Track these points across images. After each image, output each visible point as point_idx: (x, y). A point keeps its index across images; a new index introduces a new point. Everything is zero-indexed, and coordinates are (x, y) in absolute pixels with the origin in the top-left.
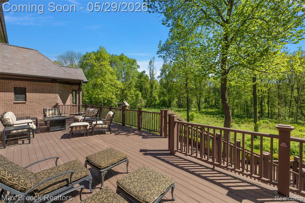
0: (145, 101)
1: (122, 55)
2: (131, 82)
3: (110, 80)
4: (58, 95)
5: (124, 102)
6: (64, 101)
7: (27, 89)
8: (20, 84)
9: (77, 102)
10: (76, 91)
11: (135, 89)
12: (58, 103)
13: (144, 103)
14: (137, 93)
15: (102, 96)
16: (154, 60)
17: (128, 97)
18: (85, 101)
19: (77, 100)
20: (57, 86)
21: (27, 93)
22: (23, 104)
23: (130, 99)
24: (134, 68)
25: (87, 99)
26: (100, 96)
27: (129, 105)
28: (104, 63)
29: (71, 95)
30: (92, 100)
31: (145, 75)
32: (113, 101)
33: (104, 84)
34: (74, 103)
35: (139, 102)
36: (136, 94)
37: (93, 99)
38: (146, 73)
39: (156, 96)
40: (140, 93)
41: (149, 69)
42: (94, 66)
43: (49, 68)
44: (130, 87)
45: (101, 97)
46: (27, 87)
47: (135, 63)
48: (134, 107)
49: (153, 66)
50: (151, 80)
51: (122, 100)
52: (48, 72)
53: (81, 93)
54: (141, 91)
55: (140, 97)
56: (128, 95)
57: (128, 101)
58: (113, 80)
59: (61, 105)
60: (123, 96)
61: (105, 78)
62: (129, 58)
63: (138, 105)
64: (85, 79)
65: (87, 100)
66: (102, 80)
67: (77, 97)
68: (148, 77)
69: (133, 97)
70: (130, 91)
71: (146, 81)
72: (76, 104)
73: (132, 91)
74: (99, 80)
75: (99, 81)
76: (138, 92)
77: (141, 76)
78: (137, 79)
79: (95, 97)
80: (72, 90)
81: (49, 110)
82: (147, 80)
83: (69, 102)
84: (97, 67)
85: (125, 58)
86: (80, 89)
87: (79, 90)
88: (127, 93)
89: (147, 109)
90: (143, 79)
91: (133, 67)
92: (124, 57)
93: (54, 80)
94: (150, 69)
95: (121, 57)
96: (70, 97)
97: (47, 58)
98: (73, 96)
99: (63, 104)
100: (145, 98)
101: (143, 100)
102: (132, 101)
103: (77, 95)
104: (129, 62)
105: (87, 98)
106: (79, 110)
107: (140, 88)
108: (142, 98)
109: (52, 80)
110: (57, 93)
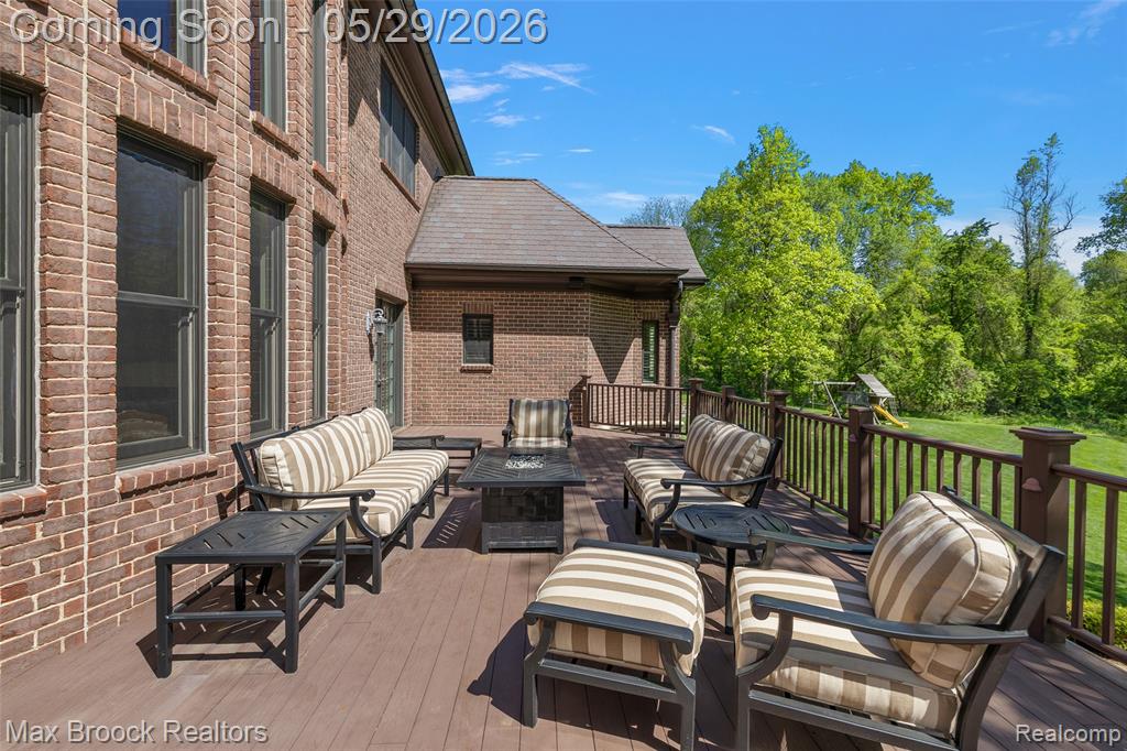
0: (989, 375)
1: (854, 166)
2: (906, 285)
3: (810, 270)
4: (589, 341)
5: (863, 377)
6: (612, 366)
7: (497, 321)
8: (477, 301)
9: (662, 371)
10: (656, 324)
11: (924, 319)
12: (588, 374)
13: (979, 387)
14: (937, 336)
15: (765, 350)
16: (1055, 150)
17: (882, 357)
18: (697, 369)
19: (662, 364)
20: (587, 303)
21: (495, 336)
22: (483, 375)
23: (897, 367)
24: (919, 219)
25: (705, 363)
26: (758, 352)
27: (890, 395)
28: (779, 195)
29: (638, 341)
30: (721, 365)
31: (990, 245)
32: (807, 373)
33: (777, 290)
34: (650, 379)
35: (948, 383)
36: (930, 341)
37: (726, 364)
38: (993, 233)
39: (1059, 351)
40: (956, 339)
41: (1019, 206)
42: (734, 216)
43: (564, 233)
44: (897, 311)
45: (760, 354)
46: (497, 312)
47: (923, 193)
48: (919, 408)
49: (1046, 188)
50: (1028, 264)
51: (850, 369)
52: (558, 248)
53: (677, 335)
54: (957, 323)
55: (956, 357)
56: (886, 346)
57: (882, 375)
58: (820, 269)
59: (597, 385)
60: (857, 352)
61: (783, 267)
62: (892, 174)
63: (942, 395)
64: (696, 271)
65: (703, 367)
66: (768, 275)
67: (662, 350)
68: (1007, 250)
69: (909, 355)
70: (895, 326)
71: (990, 274)
72: (657, 382)
73: (908, 329)
74: (755, 274)
75: (755, 279)
76: (940, 332)
77: (963, 248)
78: (933, 268)
79: (737, 354)
80: (644, 322)
81: (529, 406)
82: (1002, 270)
83: (629, 372)
84: (747, 220)
85: (867, 179)
86: (672, 317)
87: (667, 319)
88: (876, 340)
89: (1002, 420)
90: (970, 266)
91: (914, 214)
92: (862, 173)
93: (575, 280)
94: (1026, 209)
95: (849, 180)
96: (635, 348)
97: (561, 200)
98: (645, 346)
99: (606, 382)
100: (982, 361)
101: (972, 372)
102: (906, 376)
103: (663, 342)
104: (892, 192)
105: (705, 359)
106: (668, 410)
107: (956, 309)
108: (971, 364)
109: (571, 279)
110: (586, 335)
